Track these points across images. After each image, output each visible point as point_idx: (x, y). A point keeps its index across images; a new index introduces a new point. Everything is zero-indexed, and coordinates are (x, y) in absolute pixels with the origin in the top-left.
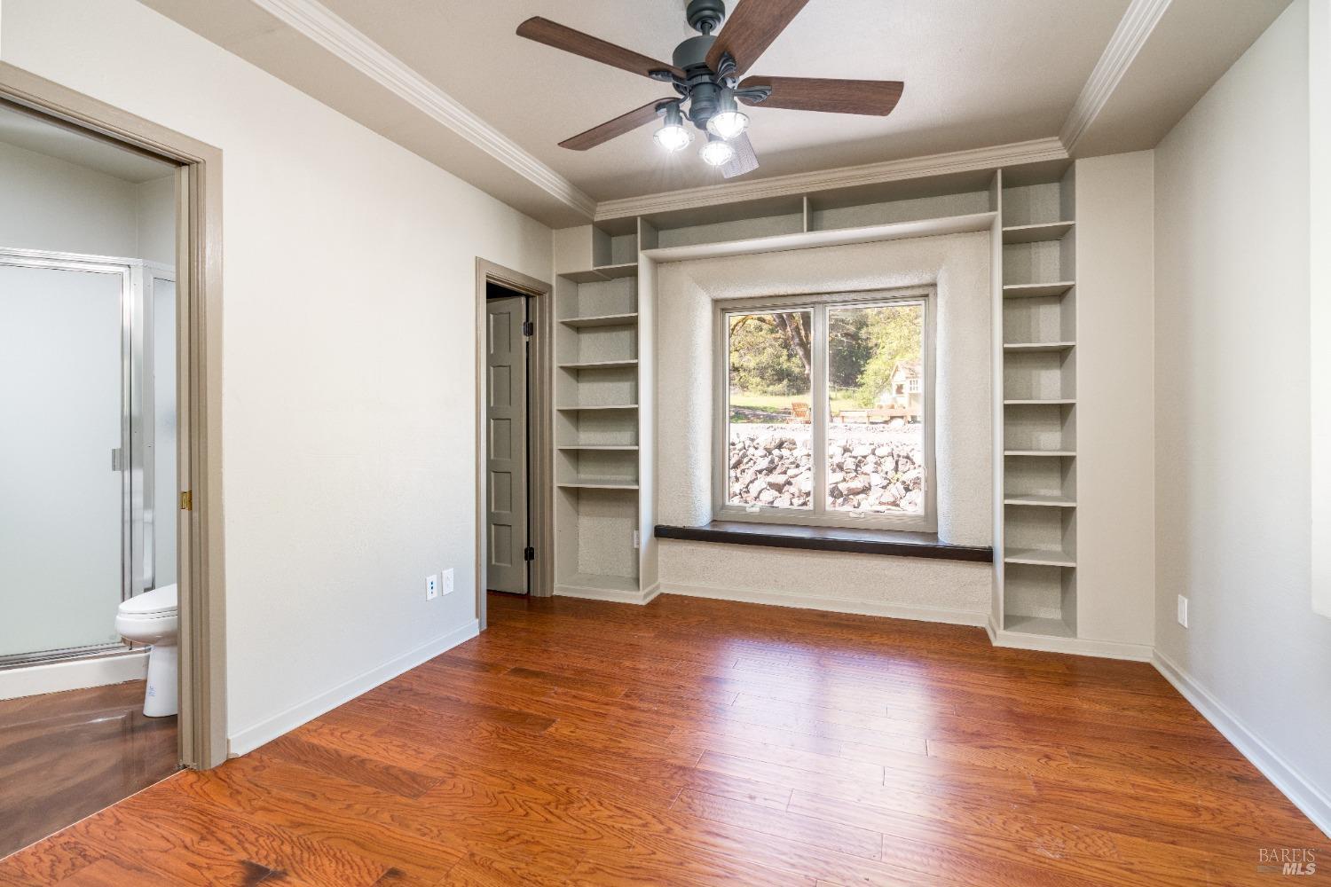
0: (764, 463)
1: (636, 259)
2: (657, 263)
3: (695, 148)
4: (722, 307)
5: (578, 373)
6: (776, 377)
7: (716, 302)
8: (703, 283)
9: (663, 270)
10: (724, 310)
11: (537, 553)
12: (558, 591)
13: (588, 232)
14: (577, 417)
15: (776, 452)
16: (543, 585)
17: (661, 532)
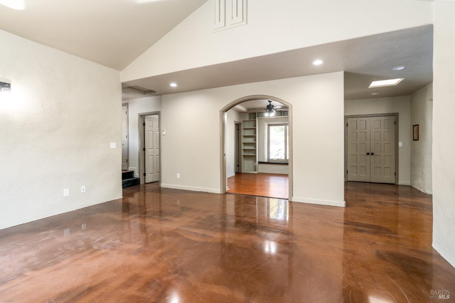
0: (276, 154)
1: (256, 119)
2: (258, 119)
3: (269, 115)
4: (269, 125)
5: (245, 137)
6: (280, 130)
7: (268, 125)
8: (267, 122)
9: (259, 120)
10: (270, 126)
11: (240, 166)
12: (242, 172)
13: (248, 114)
14: (245, 144)
15: (279, 151)
16: (240, 171)
17: (260, 163)
